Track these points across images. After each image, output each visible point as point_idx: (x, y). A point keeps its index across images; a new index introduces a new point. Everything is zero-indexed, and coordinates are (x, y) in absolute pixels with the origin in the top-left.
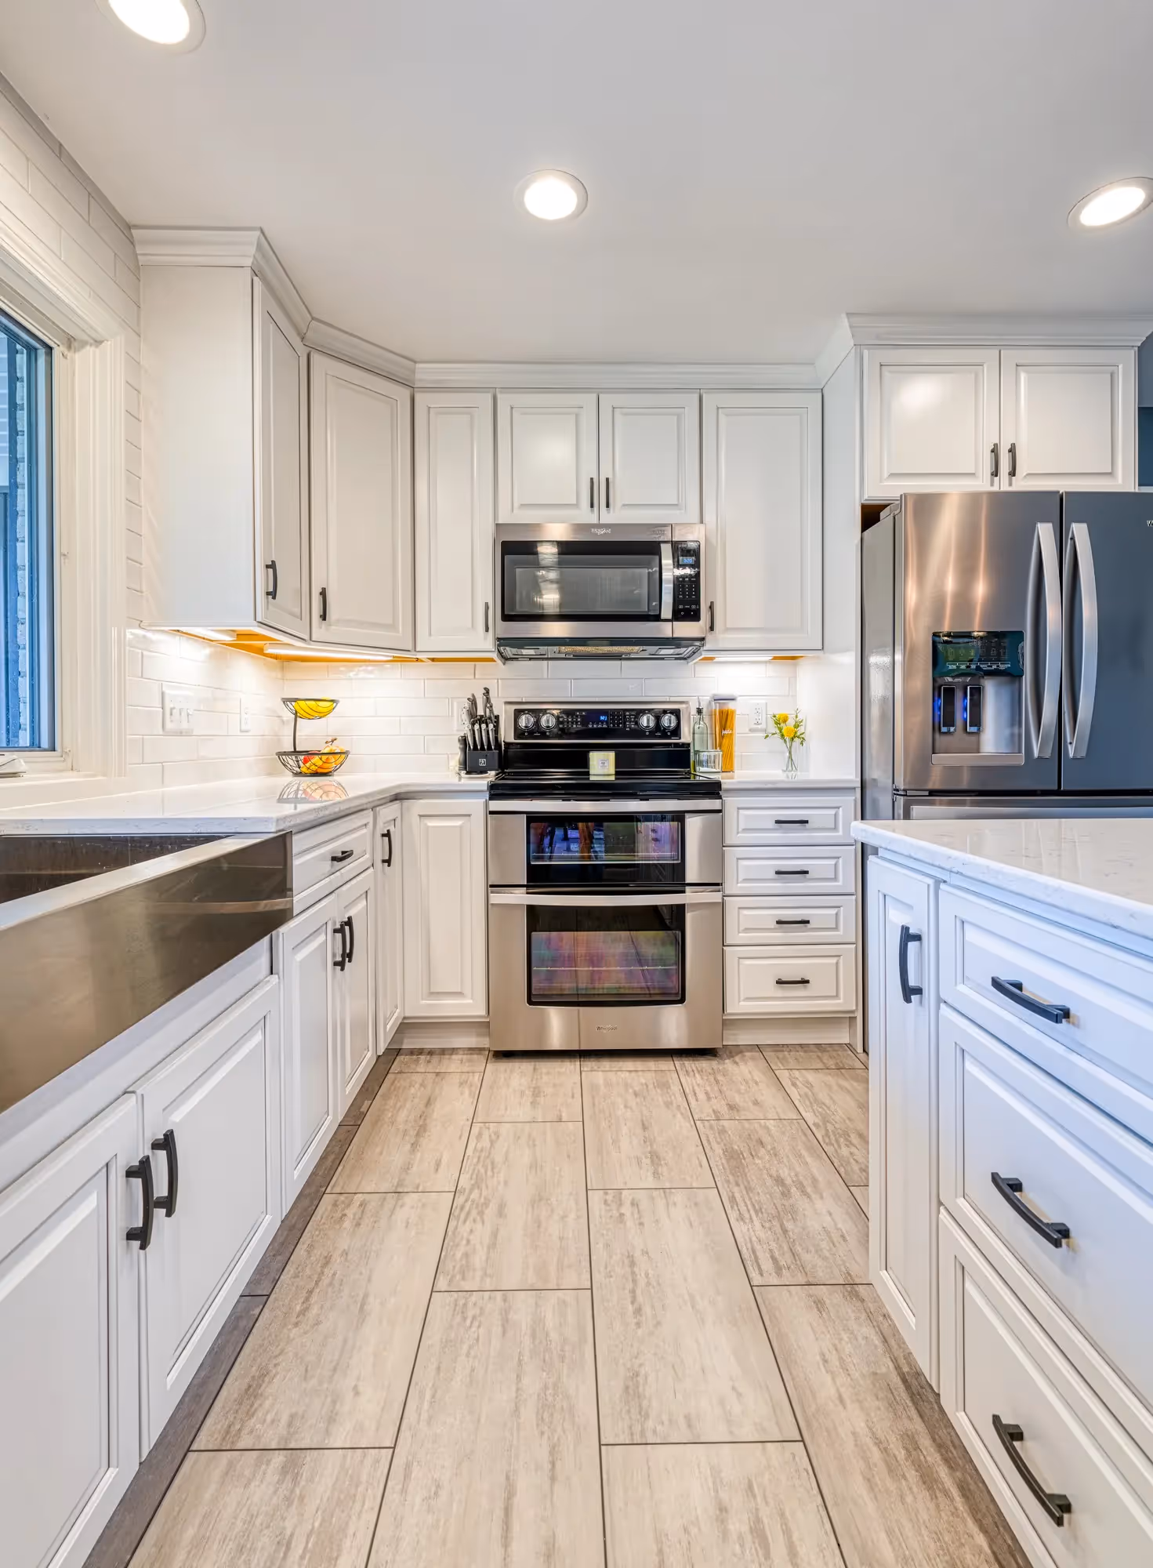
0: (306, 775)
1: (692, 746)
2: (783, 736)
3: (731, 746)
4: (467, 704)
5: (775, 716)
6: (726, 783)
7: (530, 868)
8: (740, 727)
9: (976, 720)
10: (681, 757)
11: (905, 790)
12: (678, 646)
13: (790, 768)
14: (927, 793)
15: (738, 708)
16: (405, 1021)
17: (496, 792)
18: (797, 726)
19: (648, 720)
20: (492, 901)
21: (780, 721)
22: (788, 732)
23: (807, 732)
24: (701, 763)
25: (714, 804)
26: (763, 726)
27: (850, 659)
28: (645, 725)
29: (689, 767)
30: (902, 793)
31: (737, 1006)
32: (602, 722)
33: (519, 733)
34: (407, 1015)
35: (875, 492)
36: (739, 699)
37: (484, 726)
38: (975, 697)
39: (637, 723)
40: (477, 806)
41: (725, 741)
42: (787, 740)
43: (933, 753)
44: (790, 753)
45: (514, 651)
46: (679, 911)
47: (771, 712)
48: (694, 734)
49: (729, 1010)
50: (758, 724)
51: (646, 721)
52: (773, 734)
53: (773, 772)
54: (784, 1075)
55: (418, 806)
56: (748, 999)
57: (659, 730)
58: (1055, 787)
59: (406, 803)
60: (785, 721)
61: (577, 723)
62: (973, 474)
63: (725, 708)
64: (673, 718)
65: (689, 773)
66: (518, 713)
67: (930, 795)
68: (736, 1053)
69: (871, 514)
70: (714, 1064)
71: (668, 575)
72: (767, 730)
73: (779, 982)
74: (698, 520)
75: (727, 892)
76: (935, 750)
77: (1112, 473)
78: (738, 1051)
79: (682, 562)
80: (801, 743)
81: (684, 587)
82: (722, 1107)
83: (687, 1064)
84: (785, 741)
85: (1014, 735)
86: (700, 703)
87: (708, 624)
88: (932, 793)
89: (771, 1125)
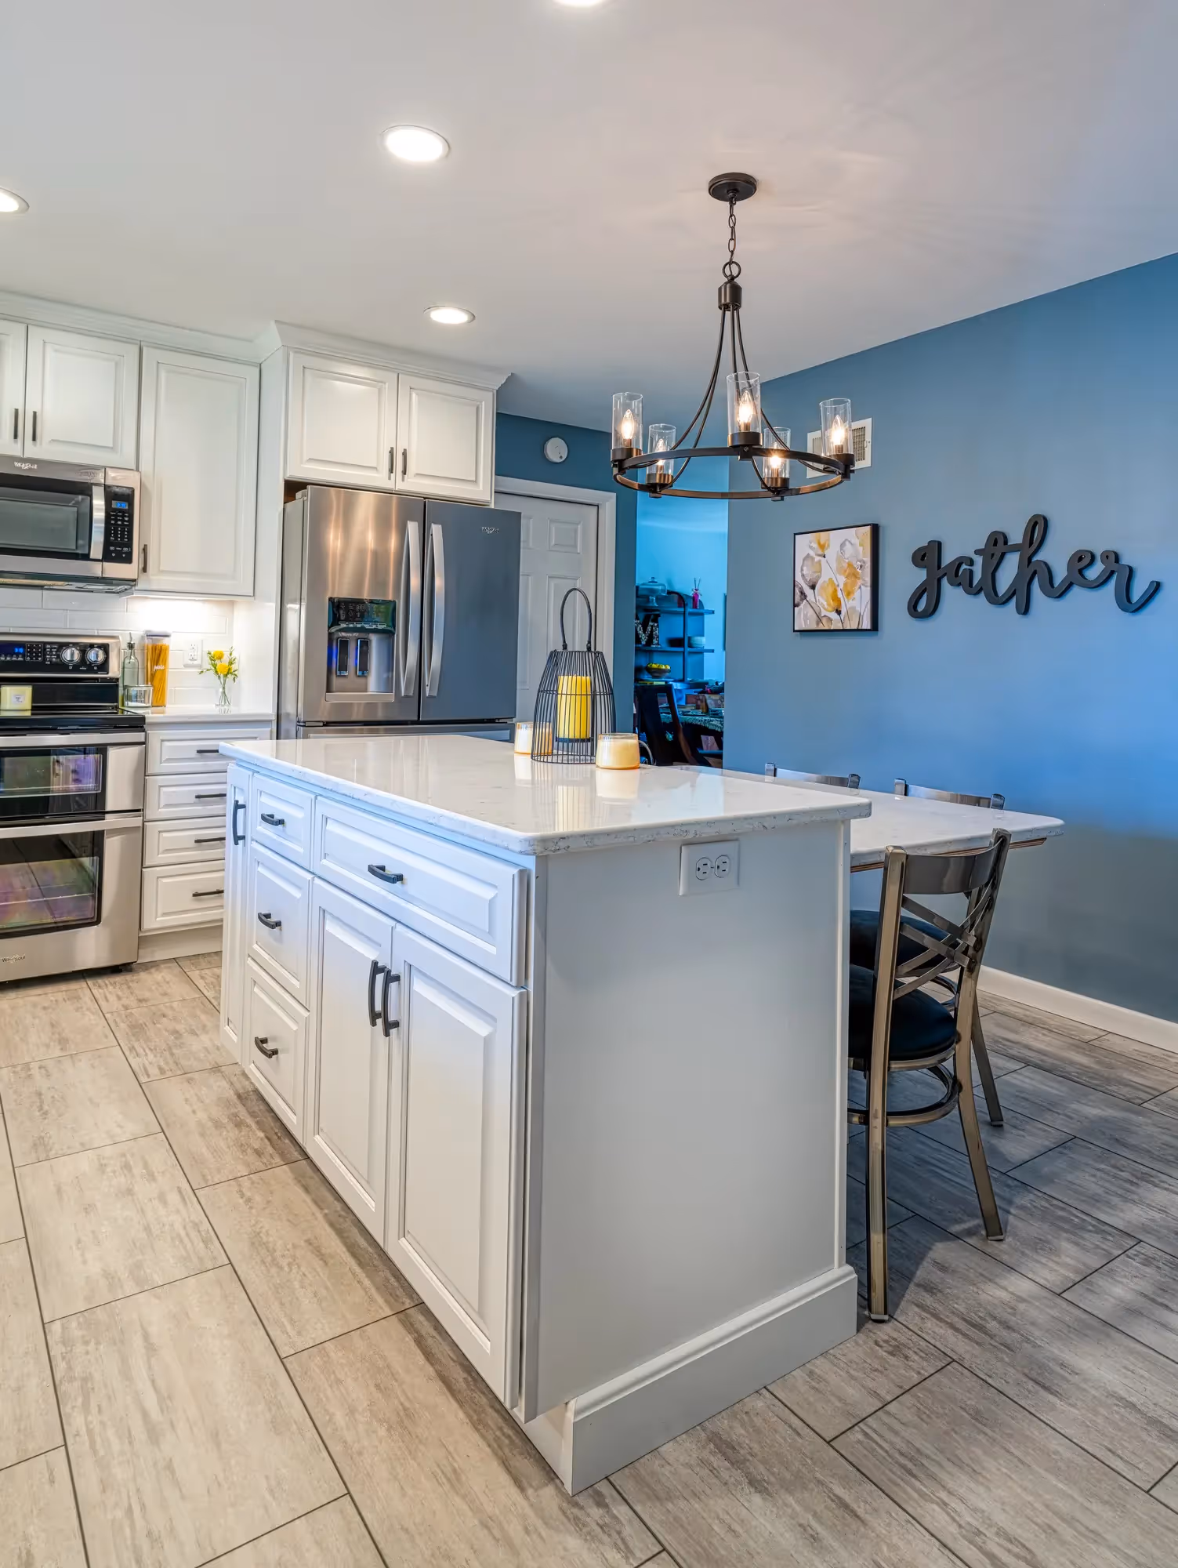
1: (120, 681)
2: (216, 672)
3: (163, 680)
5: (209, 653)
6: (151, 715)
8: (175, 662)
9: (364, 668)
10: (109, 691)
11: (304, 722)
12: (111, 584)
13: (223, 703)
14: (321, 724)
15: (171, 643)
18: (231, 663)
19: (73, 654)
21: (214, 658)
22: (223, 669)
23: (240, 669)
24: (129, 698)
25: (138, 736)
26: (199, 662)
27: (272, 607)
28: (69, 658)
29: (117, 701)
30: (302, 724)
31: (154, 921)
32: (19, 657)
35: (298, 473)
36: (173, 635)
38: (365, 648)
39: (59, 656)
41: (158, 676)
42: (222, 676)
43: (327, 692)
44: (224, 688)
46: (99, 837)
47: (206, 650)
48: (124, 668)
49: (146, 925)
50: (193, 660)
51: (71, 655)
52: (208, 670)
53: (206, 706)
54: (195, 974)
56: (163, 913)
57: (85, 664)
58: (416, 718)
60: (220, 658)
62: (375, 468)
63: (160, 644)
64: (101, 653)
65: (117, 707)
67: (324, 725)
68: (152, 967)
69: (293, 488)
70: (128, 977)
71: (99, 514)
72: (200, 666)
73: (195, 895)
74: (134, 467)
75: (148, 817)
76: (329, 690)
77: (475, 482)
78: (153, 965)
79: (114, 506)
80: (234, 679)
81: (116, 531)
82: (131, 1002)
83: (100, 981)
84: (219, 677)
85: (388, 677)
86: (131, 638)
87: (141, 566)
88: (327, 724)
89: (175, 1005)
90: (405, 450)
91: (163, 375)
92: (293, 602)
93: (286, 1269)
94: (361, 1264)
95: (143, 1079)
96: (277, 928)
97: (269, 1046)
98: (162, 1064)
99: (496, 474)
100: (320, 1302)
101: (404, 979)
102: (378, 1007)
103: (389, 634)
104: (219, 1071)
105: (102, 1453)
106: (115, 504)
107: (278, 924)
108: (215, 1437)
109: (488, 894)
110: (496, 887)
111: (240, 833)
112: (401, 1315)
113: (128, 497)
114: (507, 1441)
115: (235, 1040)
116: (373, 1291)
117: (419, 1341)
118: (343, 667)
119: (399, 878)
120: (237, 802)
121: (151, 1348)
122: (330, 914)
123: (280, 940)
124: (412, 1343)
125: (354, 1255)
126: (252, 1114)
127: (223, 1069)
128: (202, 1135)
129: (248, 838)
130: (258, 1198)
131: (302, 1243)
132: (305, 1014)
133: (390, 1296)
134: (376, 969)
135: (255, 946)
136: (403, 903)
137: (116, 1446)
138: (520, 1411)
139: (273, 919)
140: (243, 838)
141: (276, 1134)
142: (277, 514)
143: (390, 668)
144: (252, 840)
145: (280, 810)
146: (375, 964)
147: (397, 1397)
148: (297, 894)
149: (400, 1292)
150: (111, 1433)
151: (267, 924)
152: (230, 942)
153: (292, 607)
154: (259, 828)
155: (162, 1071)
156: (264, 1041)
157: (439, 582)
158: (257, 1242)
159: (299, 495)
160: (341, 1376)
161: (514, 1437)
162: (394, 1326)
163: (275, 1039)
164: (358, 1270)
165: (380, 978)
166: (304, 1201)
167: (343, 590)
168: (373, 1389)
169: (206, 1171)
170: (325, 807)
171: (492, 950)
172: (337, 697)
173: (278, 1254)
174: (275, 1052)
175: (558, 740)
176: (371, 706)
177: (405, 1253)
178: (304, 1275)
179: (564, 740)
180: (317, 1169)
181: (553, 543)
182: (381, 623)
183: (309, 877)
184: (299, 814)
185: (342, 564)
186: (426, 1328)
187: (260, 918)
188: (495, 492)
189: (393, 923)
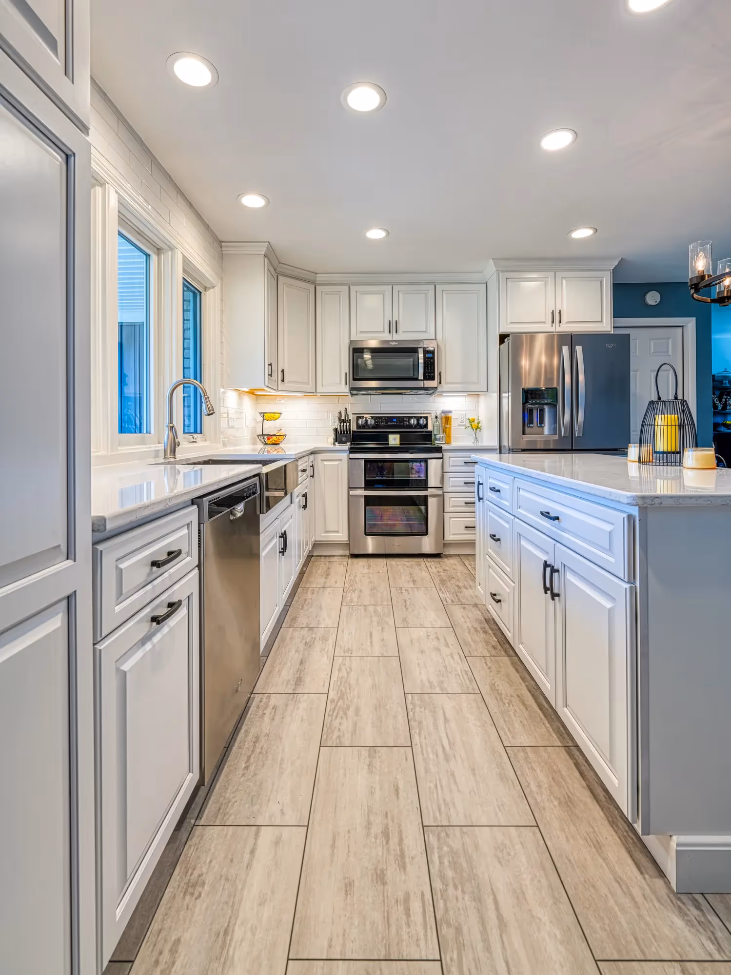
0: (270, 444)
1: (432, 432)
2: (472, 427)
3: (449, 431)
4: (338, 415)
5: (469, 419)
6: (445, 447)
7: (365, 480)
8: (454, 424)
9: (541, 421)
10: (428, 437)
11: (512, 449)
12: (428, 390)
13: (475, 441)
15: (453, 416)
16: (316, 543)
17: (352, 450)
18: (478, 423)
19: (414, 421)
20: (350, 494)
21: (471, 421)
22: (475, 426)
23: (483, 427)
24: (436, 439)
25: (439, 455)
26: (464, 423)
27: (495, 396)
28: (413, 423)
29: (431, 441)
31: (449, 537)
32: (394, 422)
33: (358, 426)
34: (317, 540)
35: (504, 330)
36: (453, 411)
37: (345, 424)
38: (542, 413)
39: (409, 422)
40: (344, 456)
41: (447, 430)
44: (475, 435)
45: (357, 392)
46: (425, 498)
47: (467, 417)
48: (434, 427)
49: (445, 539)
50: (462, 423)
51: (413, 421)
52: (468, 427)
53: (469, 443)
54: (467, 563)
55: (321, 456)
56: (453, 534)
57: (418, 425)
58: (571, 448)
59: (316, 455)
60: (474, 421)
61: (383, 422)
62: (544, 322)
63: (448, 416)
64: (425, 420)
65: (431, 443)
66: (358, 418)
67: (522, 451)
68: (449, 557)
69: (503, 338)
70: (440, 560)
71: (421, 361)
72: (465, 425)
73: (466, 527)
74: (434, 338)
75: (445, 491)
76: (524, 433)
77: (601, 321)
78: (450, 556)
79: (427, 356)
80: (480, 431)
81: (428, 366)
82: (441, 570)
83: (429, 560)
84: (473, 430)
85: (555, 427)
86: (436, 413)
87: (439, 381)
88: (524, 450)
89: (458, 574)
90: (560, 311)
91: (445, 296)
92: (505, 393)
93: (507, 705)
94: (545, 716)
95: (445, 603)
96: (499, 542)
97: (497, 598)
98: (453, 599)
99: (613, 317)
100: (524, 726)
101: (562, 571)
102: (548, 585)
103: (554, 405)
104: (477, 607)
105: (425, 756)
106: (428, 355)
107: (499, 540)
108: (473, 770)
109: (608, 528)
110: (613, 524)
111: (481, 496)
112: (566, 748)
113: (433, 352)
114: (631, 841)
115: (482, 592)
116: (551, 730)
117: (577, 765)
118: (531, 422)
119: (557, 518)
120: (479, 482)
121: (446, 720)
122: (524, 537)
123: (500, 547)
124: (573, 766)
125: (541, 709)
126: (492, 629)
127: (478, 606)
128: (469, 633)
129: (485, 499)
130: (493, 667)
131: (515, 696)
132: (513, 585)
133: (560, 736)
134: (546, 565)
135: (489, 550)
136: (559, 532)
137: (431, 756)
138: (638, 826)
139: (497, 537)
140: (482, 499)
141: (503, 641)
142: (496, 351)
143: (555, 422)
144: (487, 500)
145: (498, 485)
146: (545, 562)
147: (564, 789)
148: (507, 526)
149: (566, 736)
150: (429, 750)
151: (494, 539)
152: (479, 550)
153: (504, 395)
154: (489, 494)
155: (453, 602)
156: (495, 595)
157: (581, 377)
158: (493, 687)
159: (506, 340)
160: (534, 767)
161: (635, 840)
162: (563, 752)
163: (499, 595)
164: (543, 717)
165: (548, 570)
166: (516, 676)
167: (530, 384)
168: (551, 779)
169: (470, 649)
170: (519, 483)
171: (612, 560)
172: (527, 437)
173: (503, 696)
174: (500, 601)
175: (656, 452)
176: (547, 442)
177: (566, 714)
178: (516, 711)
179: (660, 453)
180: (521, 661)
181: (652, 351)
182: (550, 399)
183: (513, 517)
184: (507, 487)
185: (529, 374)
186: (581, 760)
187: (491, 536)
188: (613, 327)
189: (555, 542)
